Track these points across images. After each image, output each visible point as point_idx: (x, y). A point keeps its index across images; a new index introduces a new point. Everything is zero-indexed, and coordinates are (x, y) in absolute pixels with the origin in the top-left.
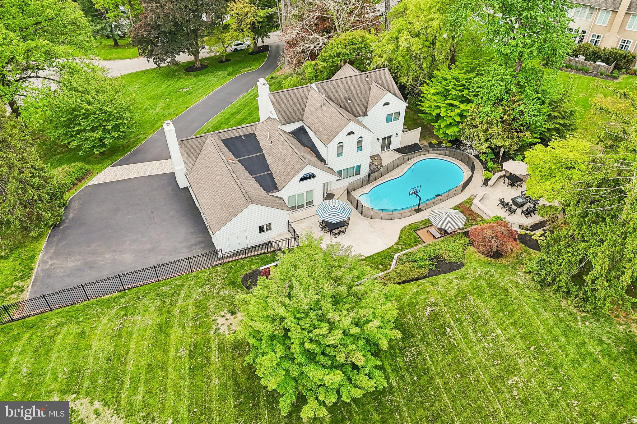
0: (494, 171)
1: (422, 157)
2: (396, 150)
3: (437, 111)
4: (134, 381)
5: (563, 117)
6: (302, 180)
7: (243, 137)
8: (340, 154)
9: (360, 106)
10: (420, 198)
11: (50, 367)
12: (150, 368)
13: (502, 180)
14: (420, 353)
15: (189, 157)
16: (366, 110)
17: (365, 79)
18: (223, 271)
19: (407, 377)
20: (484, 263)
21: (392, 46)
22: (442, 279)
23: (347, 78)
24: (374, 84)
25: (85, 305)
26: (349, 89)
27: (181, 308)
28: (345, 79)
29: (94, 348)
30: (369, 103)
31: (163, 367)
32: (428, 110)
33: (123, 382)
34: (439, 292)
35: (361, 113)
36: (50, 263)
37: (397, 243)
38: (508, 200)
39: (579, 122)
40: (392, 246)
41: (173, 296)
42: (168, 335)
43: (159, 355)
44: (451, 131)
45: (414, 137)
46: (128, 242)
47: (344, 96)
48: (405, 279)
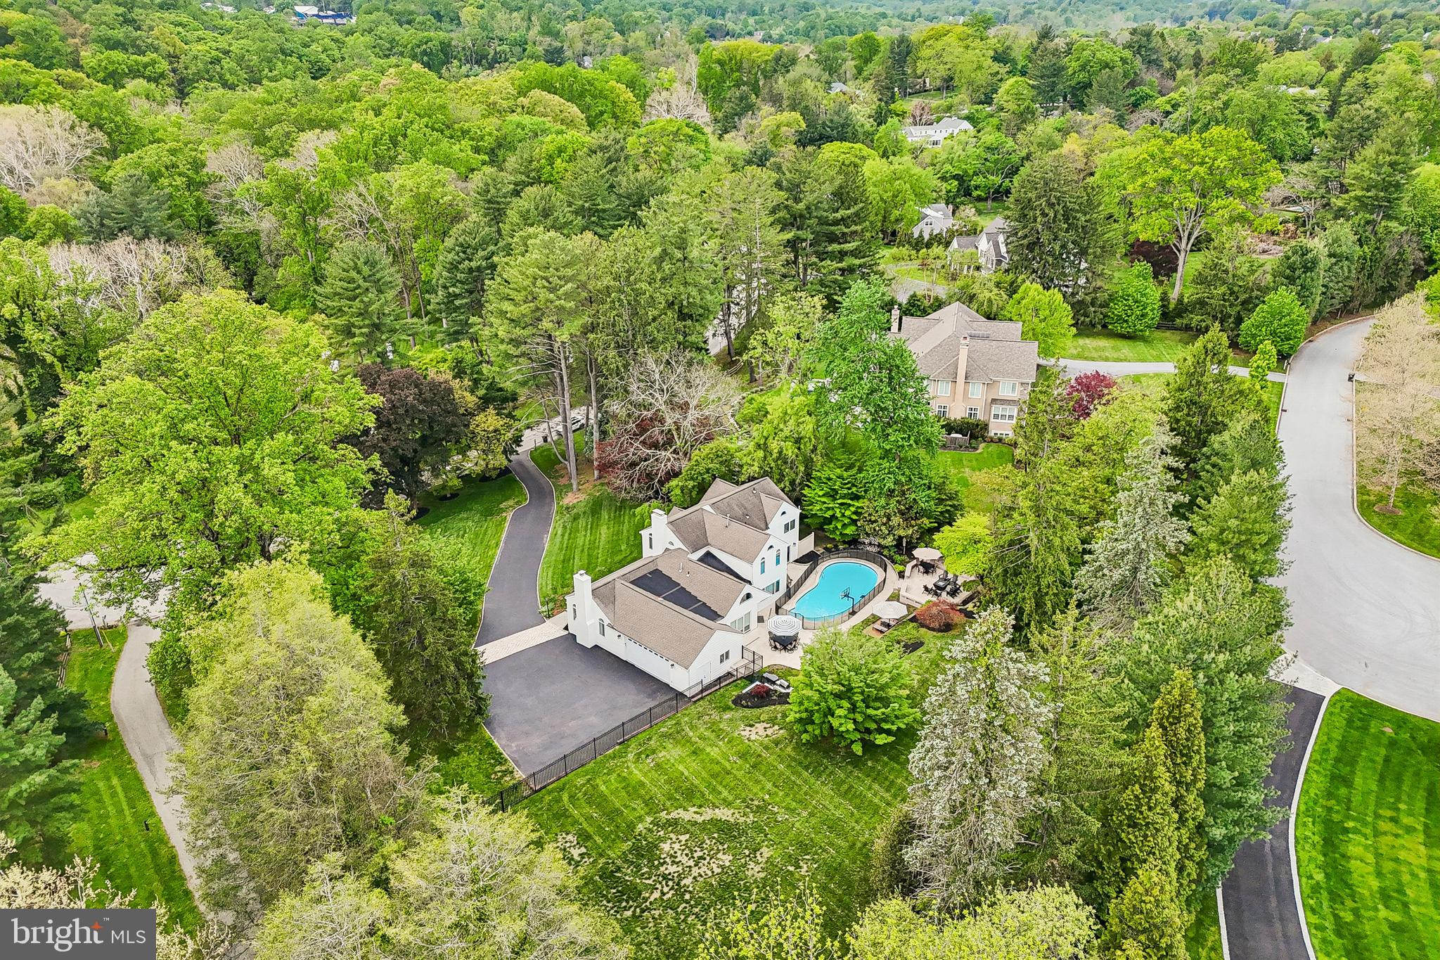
0: (904, 563)
2: (796, 561)
3: (831, 512)
5: (950, 499)
6: (743, 600)
7: (648, 575)
8: (763, 571)
9: (760, 519)
12: (715, 776)
13: (916, 570)
15: (606, 606)
17: (753, 492)
20: (938, 638)
21: (761, 454)
24: (762, 495)
27: (697, 737)
30: (768, 515)
31: (726, 772)
32: (819, 513)
38: (930, 586)
39: (964, 502)
41: (678, 732)
42: (708, 754)
44: (850, 530)
45: (809, 544)
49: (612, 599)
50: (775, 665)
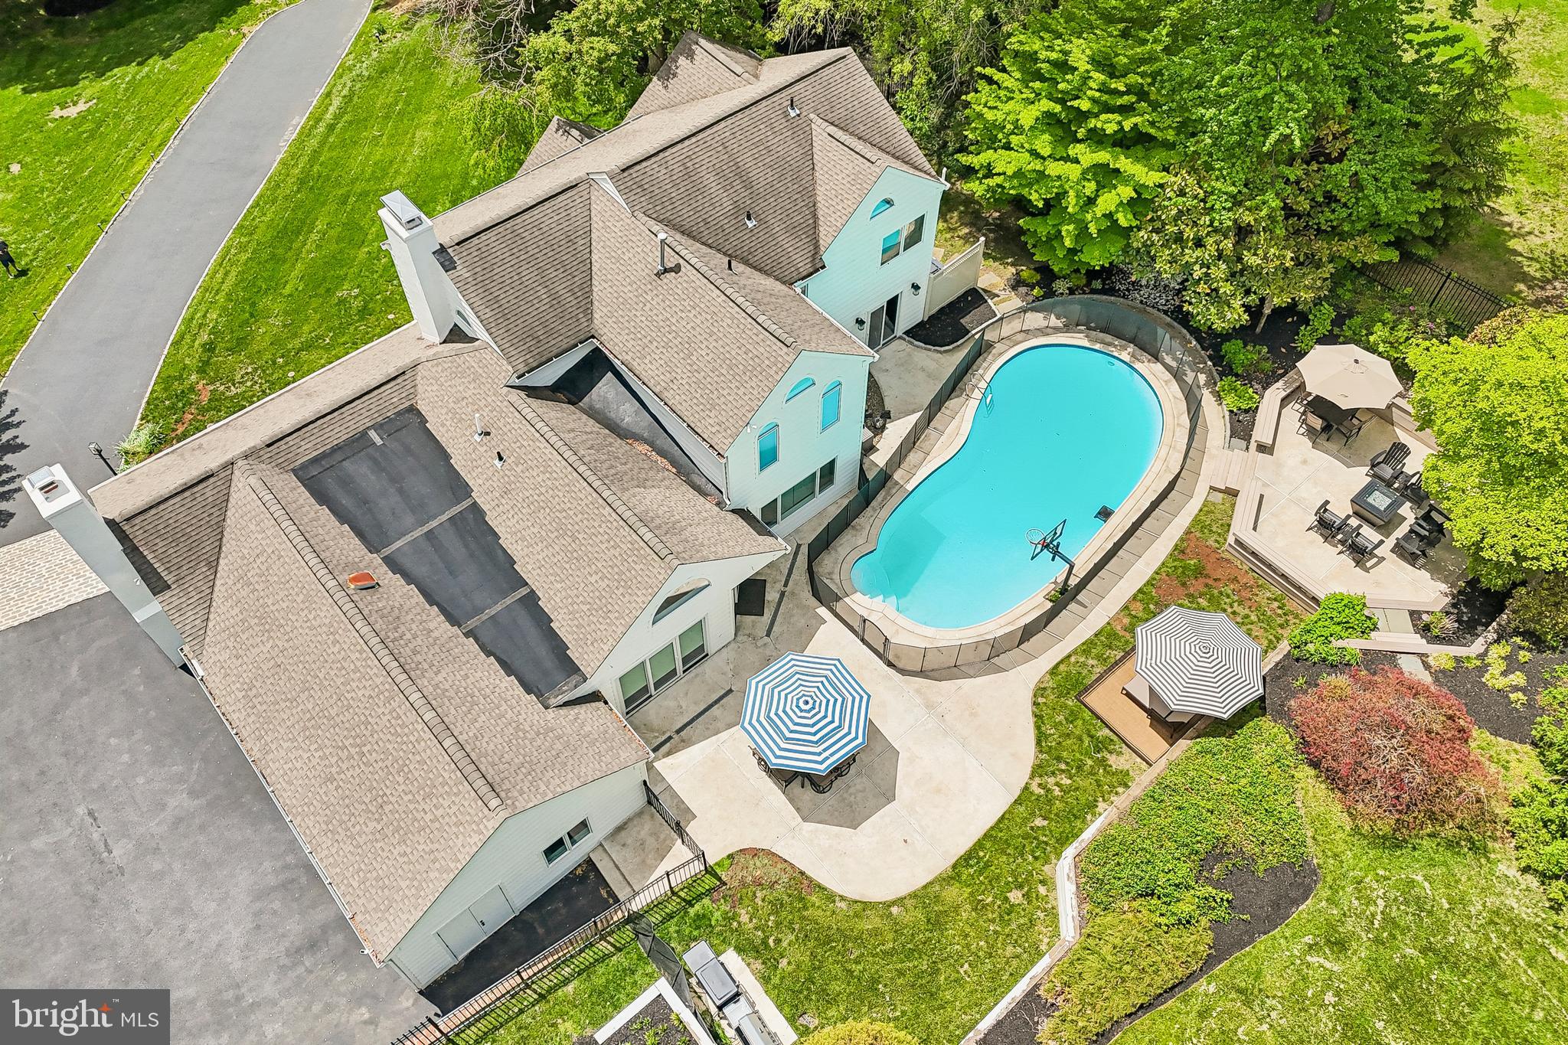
2: (913, 334)
7: (372, 434)
9: (792, 230)
10: (1072, 567)
16: (817, 247)
17: (786, 115)
22: (1273, 964)
23: (723, 124)
24: (820, 130)
26: (740, 173)
28: (715, 128)
30: (820, 213)
35: (802, 261)
37: (1038, 770)
40: (1026, 788)
47: (728, 205)
49: (208, 547)
50: (755, 852)
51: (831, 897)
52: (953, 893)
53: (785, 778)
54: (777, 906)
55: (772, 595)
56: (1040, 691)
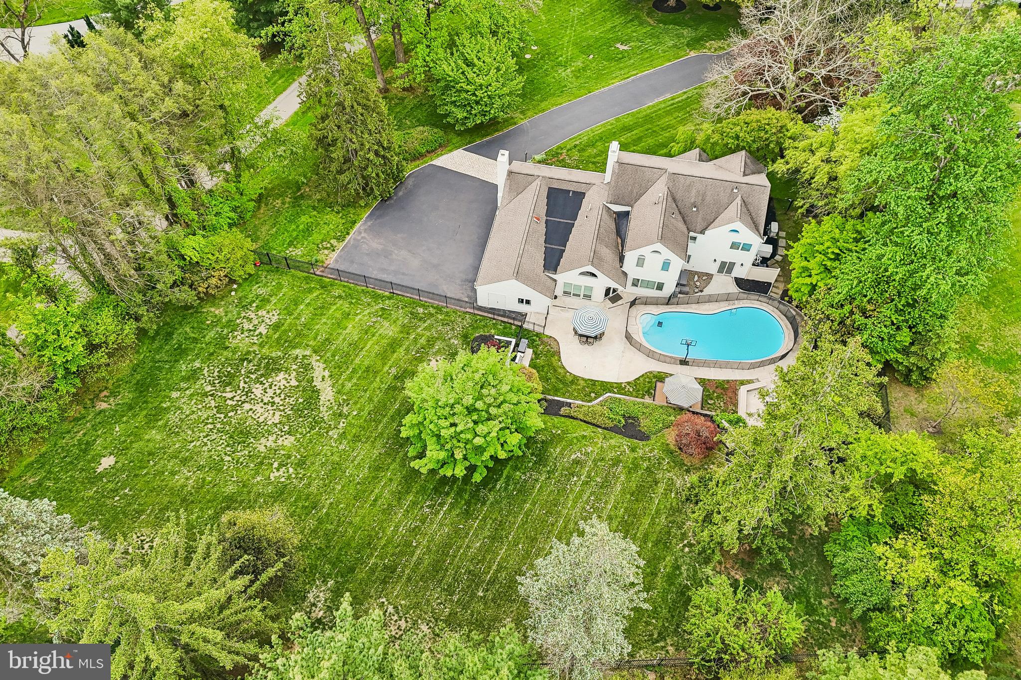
1: (756, 304)
2: (735, 279)
4: (354, 371)
7: (571, 192)
8: (640, 265)
9: (704, 219)
11: (317, 327)
12: (367, 369)
14: (537, 480)
15: (509, 192)
16: (707, 227)
17: (732, 190)
18: (469, 321)
19: (511, 488)
22: (617, 440)
24: (738, 200)
25: (363, 290)
26: (704, 194)
27: (418, 334)
29: (348, 331)
30: (716, 220)
31: (376, 373)
33: (348, 367)
34: (602, 447)
35: (699, 228)
36: (363, 235)
37: (629, 383)
40: (622, 383)
41: (420, 320)
42: (394, 352)
43: (379, 363)
45: (769, 274)
46: (424, 248)
48: (588, 419)
49: (521, 190)
50: (556, 340)
51: (560, 360)
52: (582, 382)
53: (576, 333)
54: (548, 351)
55: (620, 302)
56: (651, 372)
